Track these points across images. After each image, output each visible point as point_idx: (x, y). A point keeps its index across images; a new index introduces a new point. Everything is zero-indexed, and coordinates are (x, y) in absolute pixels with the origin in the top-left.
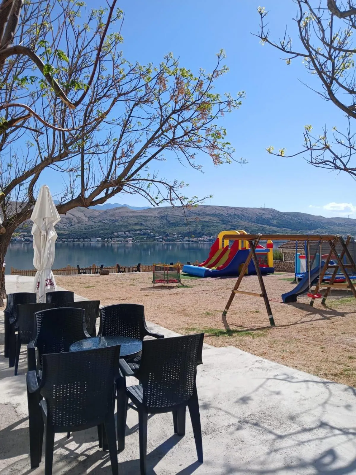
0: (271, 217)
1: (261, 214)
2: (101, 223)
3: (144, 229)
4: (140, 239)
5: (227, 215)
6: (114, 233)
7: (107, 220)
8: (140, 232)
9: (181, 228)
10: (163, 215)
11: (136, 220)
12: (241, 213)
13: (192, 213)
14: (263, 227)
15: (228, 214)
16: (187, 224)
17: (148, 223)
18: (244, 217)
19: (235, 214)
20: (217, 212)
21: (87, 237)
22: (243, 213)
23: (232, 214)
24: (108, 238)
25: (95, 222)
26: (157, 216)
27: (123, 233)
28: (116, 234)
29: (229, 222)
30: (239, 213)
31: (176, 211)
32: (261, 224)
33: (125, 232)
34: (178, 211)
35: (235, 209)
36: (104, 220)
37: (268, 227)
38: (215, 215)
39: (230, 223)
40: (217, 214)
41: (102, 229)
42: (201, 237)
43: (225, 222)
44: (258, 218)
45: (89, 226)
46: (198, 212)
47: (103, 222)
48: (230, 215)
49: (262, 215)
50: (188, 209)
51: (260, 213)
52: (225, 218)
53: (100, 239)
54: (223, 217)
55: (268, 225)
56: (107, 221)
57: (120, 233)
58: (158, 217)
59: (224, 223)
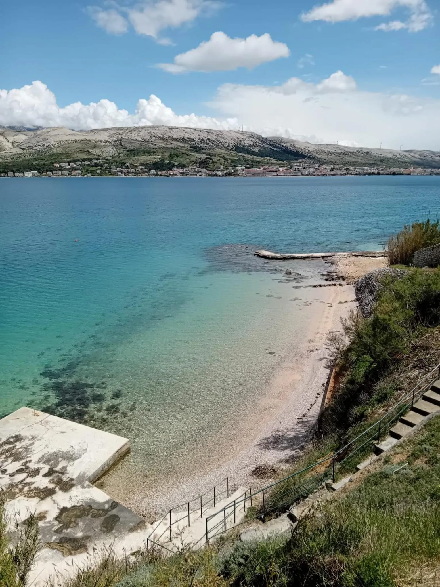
0: (252, 144)
1: (240, 139)
2: (31, 150)
3: (94, 159)
4: (91, 173)
5: (199, 141)
6: (55, 164)
7: (39, 145)
8: (89, 163)
9: (143, 157)
10: (116, 140)
11: (80, 145)
12: (216, 137)
13: (154, 136)
14: (243, 156)
15: (200, 138)
16: (149, 152)
17: (98, 151)
18: (220, 142)
19: (209, 139)
20: (186, 136)
21: (18, 171)
22: (219, 137)
23: (205, 139)
24: (47, 171)
25: (23, 149)
26: (109, 140)
27: (67, 164)
28: (58, 165)
29: (203, 149)
30: (213, 137)
31: (132, 134)
32: (240, 152)
33: (69, 163)
34: (135, 134)
35: (207, 132)
36: (36, 146)
37: (249, 156)
38: (183, 140)
39: (204, 151)
40: (186, 138)
41: (35, 159)
42: (171, 169)
43: (198, 149)
44: (236, 144)
45: (15, 154)
46: (162, 136)
47: (35, 148)
48: (203, 140)
49: (241, 141)
50: (149, 132)
51: (238, 138)
52: (196, 144)
53: (37, 172)
54: (194, 143)
55: (248, 153)
56: (40, 147)
57: (62, 165)
58: (109, 142)
59: (196, 151)
